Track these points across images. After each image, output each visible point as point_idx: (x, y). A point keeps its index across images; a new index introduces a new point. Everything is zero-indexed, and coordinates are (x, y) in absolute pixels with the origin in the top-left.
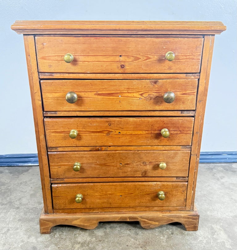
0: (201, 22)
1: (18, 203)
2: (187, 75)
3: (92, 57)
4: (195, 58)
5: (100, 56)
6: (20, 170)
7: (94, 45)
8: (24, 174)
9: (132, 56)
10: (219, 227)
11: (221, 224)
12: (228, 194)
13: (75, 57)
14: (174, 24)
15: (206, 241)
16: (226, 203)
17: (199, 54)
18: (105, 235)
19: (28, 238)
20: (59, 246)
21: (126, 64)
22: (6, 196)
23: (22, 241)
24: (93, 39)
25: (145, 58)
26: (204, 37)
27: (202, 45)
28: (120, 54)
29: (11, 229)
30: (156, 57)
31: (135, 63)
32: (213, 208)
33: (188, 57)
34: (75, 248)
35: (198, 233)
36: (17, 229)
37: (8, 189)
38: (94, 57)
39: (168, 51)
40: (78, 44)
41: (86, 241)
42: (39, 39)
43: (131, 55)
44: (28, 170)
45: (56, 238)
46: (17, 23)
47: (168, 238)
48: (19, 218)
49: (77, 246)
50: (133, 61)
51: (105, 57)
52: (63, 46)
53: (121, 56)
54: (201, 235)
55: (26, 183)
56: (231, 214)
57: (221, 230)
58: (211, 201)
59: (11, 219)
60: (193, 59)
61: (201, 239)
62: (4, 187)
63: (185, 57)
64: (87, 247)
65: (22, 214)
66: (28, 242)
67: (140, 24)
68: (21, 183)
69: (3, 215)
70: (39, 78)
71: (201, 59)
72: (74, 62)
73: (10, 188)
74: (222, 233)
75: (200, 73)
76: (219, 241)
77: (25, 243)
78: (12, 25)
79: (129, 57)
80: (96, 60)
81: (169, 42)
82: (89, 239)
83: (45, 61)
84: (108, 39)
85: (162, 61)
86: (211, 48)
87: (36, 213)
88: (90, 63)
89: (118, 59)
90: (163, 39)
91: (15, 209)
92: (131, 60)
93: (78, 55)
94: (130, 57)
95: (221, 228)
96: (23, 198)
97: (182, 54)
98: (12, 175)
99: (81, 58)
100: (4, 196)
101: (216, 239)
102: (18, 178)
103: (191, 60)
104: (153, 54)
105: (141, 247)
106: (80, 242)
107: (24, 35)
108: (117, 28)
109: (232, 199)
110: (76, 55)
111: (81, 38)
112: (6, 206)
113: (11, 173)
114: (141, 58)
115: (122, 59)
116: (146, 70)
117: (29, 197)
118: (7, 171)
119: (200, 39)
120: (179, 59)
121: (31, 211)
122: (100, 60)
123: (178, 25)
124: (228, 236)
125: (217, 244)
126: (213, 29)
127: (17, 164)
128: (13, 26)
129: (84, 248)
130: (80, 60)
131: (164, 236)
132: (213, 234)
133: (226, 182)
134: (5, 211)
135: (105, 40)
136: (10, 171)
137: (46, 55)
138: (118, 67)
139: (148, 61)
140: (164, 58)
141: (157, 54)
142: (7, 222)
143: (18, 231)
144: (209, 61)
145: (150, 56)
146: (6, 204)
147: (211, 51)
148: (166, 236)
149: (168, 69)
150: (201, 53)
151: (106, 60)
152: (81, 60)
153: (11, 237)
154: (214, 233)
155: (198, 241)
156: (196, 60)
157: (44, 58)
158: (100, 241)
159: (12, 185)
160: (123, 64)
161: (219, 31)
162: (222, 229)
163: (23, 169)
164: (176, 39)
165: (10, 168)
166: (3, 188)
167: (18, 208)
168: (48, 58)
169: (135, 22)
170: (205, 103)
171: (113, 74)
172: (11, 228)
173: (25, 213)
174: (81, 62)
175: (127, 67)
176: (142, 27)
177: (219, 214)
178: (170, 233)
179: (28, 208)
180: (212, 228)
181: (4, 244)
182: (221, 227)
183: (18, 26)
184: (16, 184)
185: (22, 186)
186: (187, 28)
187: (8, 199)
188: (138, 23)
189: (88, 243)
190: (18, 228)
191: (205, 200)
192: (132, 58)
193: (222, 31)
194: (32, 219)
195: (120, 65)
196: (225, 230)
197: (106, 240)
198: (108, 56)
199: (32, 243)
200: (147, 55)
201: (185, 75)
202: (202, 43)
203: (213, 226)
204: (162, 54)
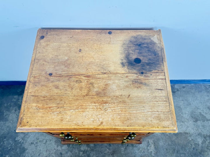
10: (152, 141)
11: (154, 139)
15: (143, 151)
18: (94, 146)
19: (57, 147)
20: (72, 153)
23: (55, 149)
29: (47, 141)
34: (80, 154)
35: (140, 145)
36: (51, 141)
41: (85, 150)
45: (71, 147)
47: (125, 149)
49: (81, 153)
64: (86, 154)
66: (57, 150)
74: (153, 146)
82: (86, 148)
101: (149, 150)
105: (112, 155)
106: (82, 151)
124: (155, 148)
125: (148, 153)
129: (84, 154)
131: (123, 148)
132: (148, 146)
143: (51, 142)
148: (124, 147)
153: (49, 146)
155: (140, 151)
158: (92, 150)
172: (47, 139)
178: (127, 145)
180: (148, 142)
181: (47, 151)
189: (86, 151)
196: (154, 143)
197: (95, 150)
199: (60, 150)
203: (149, 140)
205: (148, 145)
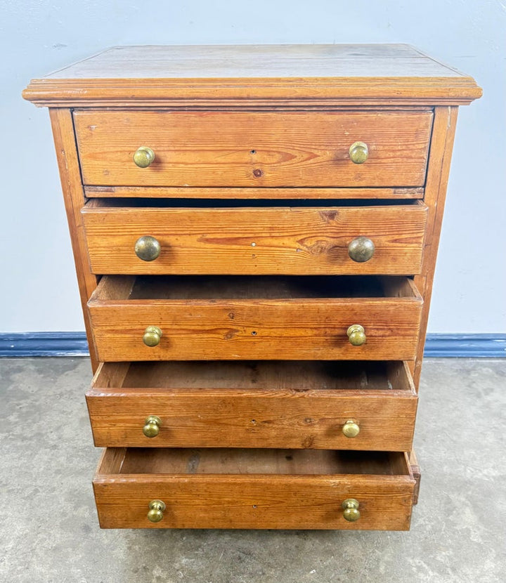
0: (427, 80)
1: (54, 436)
2: (397, 190)
3: (192, 154)
4: (413, 155)
5: (211, 153)
6: (58, 365)
7: (197, 130)
8: (67, 375)
9: (279, 152)
10: (463, 499)
11: (470, 493)
12: (495, 428)
13: (157, 153)
14: (367, 85)
15: (432, 526)
16: (487, 449)
17: (423, 146)
19: (76, 508)
21: (266, 168)
22: (30, 421)
23: (64, 515)
24: (193, 117)
25: (306, 156)
26: (433, 111)
27: (430, 128)
28: (252, 148)
29: (41, 491)
30: (329, 154)
31: (285, 166)
32: (458, 458)
33: (398, 153)
35: (417, 509)
37: (34, 406)
38: (197, 154)
39: (355, 141)
40: (163, 126)
42: (82, 117)
43: (274, 150)
44: (75, 366)
46: (34, 85)
48: (56, 468)
50: (278, 162)
51: (221, 153)
52: (132, 130)
53: (253, 151)
54: (423, 513)
55: (72, 394)
56: (495, 473)
57: (467, 505)
58: (455, 442)
59: (42, 469)
60: (411, 158)
61: (423, 522)
62: (26, 403)
63: (391, 154)
65: (62, 459)
66: (74, 516)
67: (293, 86)
68: (61, 395)
69: (26, 461)
70: (85, 197)
71: (426, 158)
72: (156, 163)
73: (37, 403)
74: (468, 511)
75: (424, 186)
76: (458, 528)
77: (68, 517)
78: (25, 91)
79: (271, 153)
80: (202, 160)
81: (357, 122)
83: (96, 162)
84: (226, 116)
85: (342, 162)
86: (451, 133)
87: (92, 459)
88: (189, 166)
89: (247, 157)
90: (346, 116)
91: (48, 450)
92: (275, 160)
93: (164, 151)
94: (273, 153)
95: (467, 502)
96: (65, 425)
97: (386, 148)
98: (42, 375)
99: (168, 157)
100: (26, 420)
101: (453, 525)
102: (54, 382)
103: (405, 160)
104: (323, 147)
107: (50, 108)
108: (245, 95)
109: (502, 439)
110: (158, 149)
111: (169, 115)
112: (29, 442)
113: (40, 372)
114: (296, 157)
115: (255, 157)
116: (308, 181)
117: (77, 425)
118: (32, 367)
119: (424, 116)
120: (378, 158)
121: (80, 453)
122: (210, 160)
123: (376, 85)
124: (480, 518)
125: (454, 533)
126: (452, 94)
127: (53, 352)
128: (27, 93)
130: (168, 160)
132: (449, 512)
133: (497, 401)
134: (29, 452)
135: (220, 117)
136: (37, 368)
137: (98, 151)
138: (248, 176)
139: (311, 161)
140: (346, 156)
141: (330, 148)
142: (34, 476)
143: (56, 493)
144: (445, 163)
145: (315, 152)
146: (31, 439)
147: (449, 141)
149: (356, 179)
150: (428, 145)
151: (223, 161)
152: (171, 161)
153: (42, 505)
154: (452, 511)
156: (416, 160)
157: (93, 156)
159: (43, 398)
160: (258, 168)
161: (467, 100)
162: (470, 504)
163: (65, 364)
164: (373, 116)
165: (39, 360)
166: (24, 405)
167: (55, 447)
168: (101, 156)
169: (283, 81)
170: (436, 249)
171: (239, 189)
172: (40, 487)
173: (69, 459)
174: (171, 165)
175: (268, 175)
176: (296, 92)
177: (469, 471)
179: (76, 448)
180: (448, 501)
181: (29, 519)
182: (467, 498)
183: (36, 91)
184: (50, 396)
185: (64, 401)
186: (395, 94)
187: (35, 427)
188: (291, 83)
190: (54, 488)
191: (443, 441)
192: (277, 155)
193: (474, 99)
194: (83, 469)
195: (252, 169)
196: (474, 506)
198: (226, 153)
199: (84, 518)
200: (309, 151)
201: (392, 190)
202: (430, 124)
203: (452, 496)
204: (343, 147)
205: (449, 509)
